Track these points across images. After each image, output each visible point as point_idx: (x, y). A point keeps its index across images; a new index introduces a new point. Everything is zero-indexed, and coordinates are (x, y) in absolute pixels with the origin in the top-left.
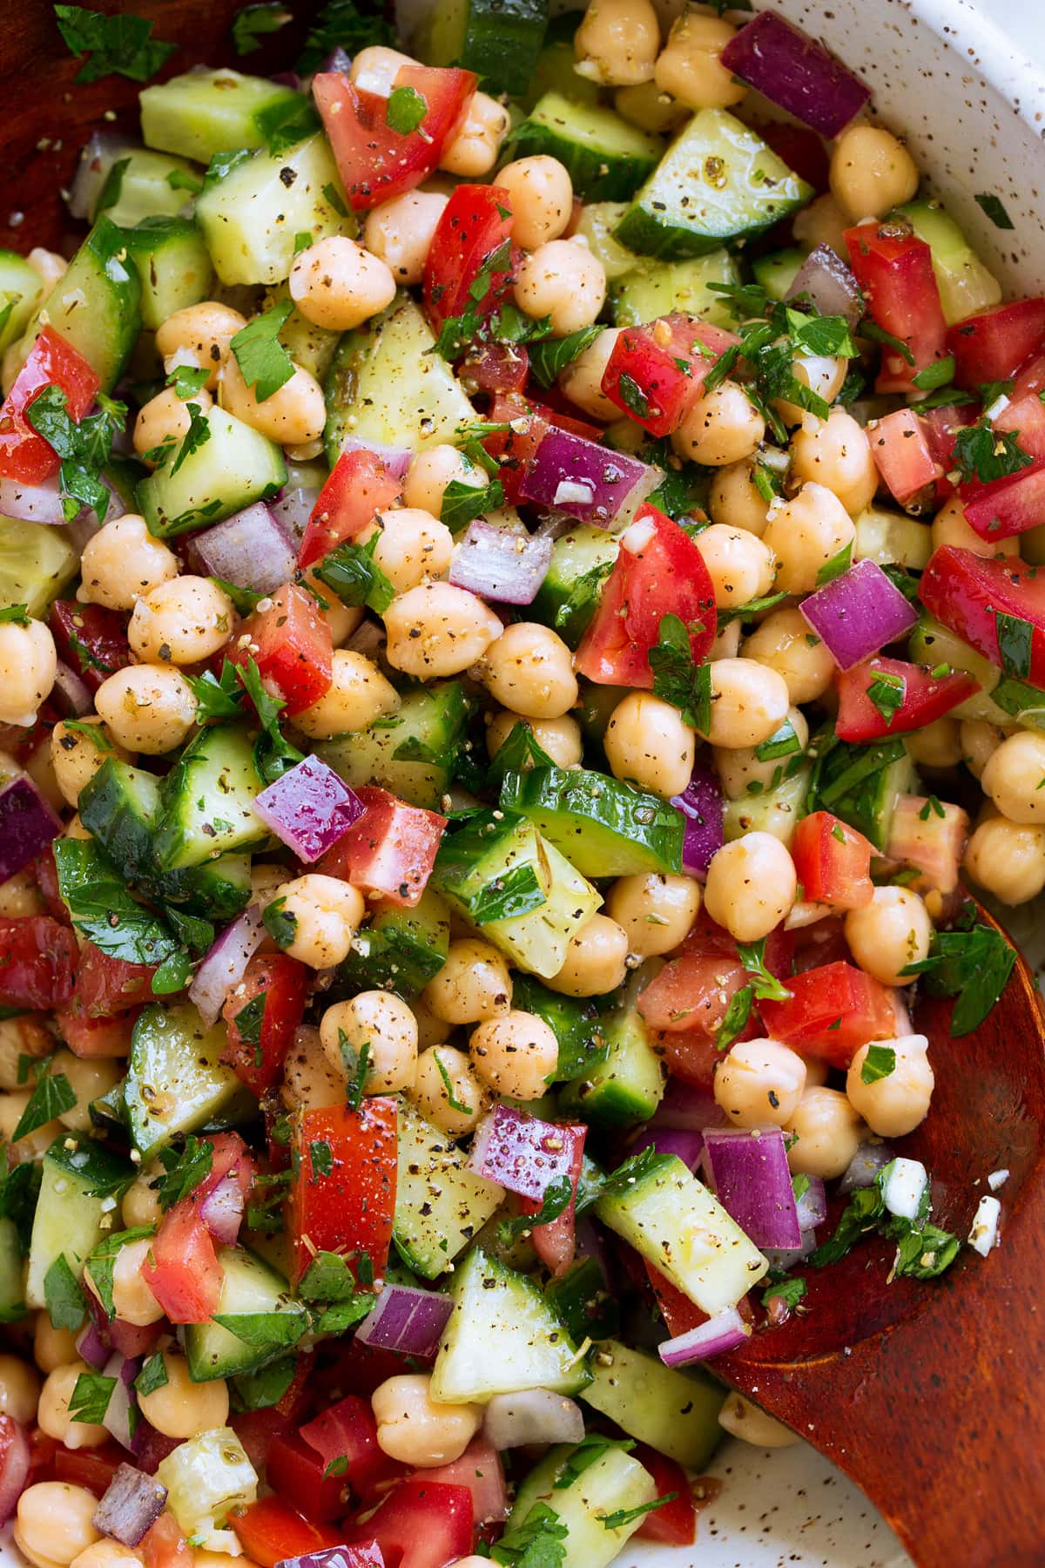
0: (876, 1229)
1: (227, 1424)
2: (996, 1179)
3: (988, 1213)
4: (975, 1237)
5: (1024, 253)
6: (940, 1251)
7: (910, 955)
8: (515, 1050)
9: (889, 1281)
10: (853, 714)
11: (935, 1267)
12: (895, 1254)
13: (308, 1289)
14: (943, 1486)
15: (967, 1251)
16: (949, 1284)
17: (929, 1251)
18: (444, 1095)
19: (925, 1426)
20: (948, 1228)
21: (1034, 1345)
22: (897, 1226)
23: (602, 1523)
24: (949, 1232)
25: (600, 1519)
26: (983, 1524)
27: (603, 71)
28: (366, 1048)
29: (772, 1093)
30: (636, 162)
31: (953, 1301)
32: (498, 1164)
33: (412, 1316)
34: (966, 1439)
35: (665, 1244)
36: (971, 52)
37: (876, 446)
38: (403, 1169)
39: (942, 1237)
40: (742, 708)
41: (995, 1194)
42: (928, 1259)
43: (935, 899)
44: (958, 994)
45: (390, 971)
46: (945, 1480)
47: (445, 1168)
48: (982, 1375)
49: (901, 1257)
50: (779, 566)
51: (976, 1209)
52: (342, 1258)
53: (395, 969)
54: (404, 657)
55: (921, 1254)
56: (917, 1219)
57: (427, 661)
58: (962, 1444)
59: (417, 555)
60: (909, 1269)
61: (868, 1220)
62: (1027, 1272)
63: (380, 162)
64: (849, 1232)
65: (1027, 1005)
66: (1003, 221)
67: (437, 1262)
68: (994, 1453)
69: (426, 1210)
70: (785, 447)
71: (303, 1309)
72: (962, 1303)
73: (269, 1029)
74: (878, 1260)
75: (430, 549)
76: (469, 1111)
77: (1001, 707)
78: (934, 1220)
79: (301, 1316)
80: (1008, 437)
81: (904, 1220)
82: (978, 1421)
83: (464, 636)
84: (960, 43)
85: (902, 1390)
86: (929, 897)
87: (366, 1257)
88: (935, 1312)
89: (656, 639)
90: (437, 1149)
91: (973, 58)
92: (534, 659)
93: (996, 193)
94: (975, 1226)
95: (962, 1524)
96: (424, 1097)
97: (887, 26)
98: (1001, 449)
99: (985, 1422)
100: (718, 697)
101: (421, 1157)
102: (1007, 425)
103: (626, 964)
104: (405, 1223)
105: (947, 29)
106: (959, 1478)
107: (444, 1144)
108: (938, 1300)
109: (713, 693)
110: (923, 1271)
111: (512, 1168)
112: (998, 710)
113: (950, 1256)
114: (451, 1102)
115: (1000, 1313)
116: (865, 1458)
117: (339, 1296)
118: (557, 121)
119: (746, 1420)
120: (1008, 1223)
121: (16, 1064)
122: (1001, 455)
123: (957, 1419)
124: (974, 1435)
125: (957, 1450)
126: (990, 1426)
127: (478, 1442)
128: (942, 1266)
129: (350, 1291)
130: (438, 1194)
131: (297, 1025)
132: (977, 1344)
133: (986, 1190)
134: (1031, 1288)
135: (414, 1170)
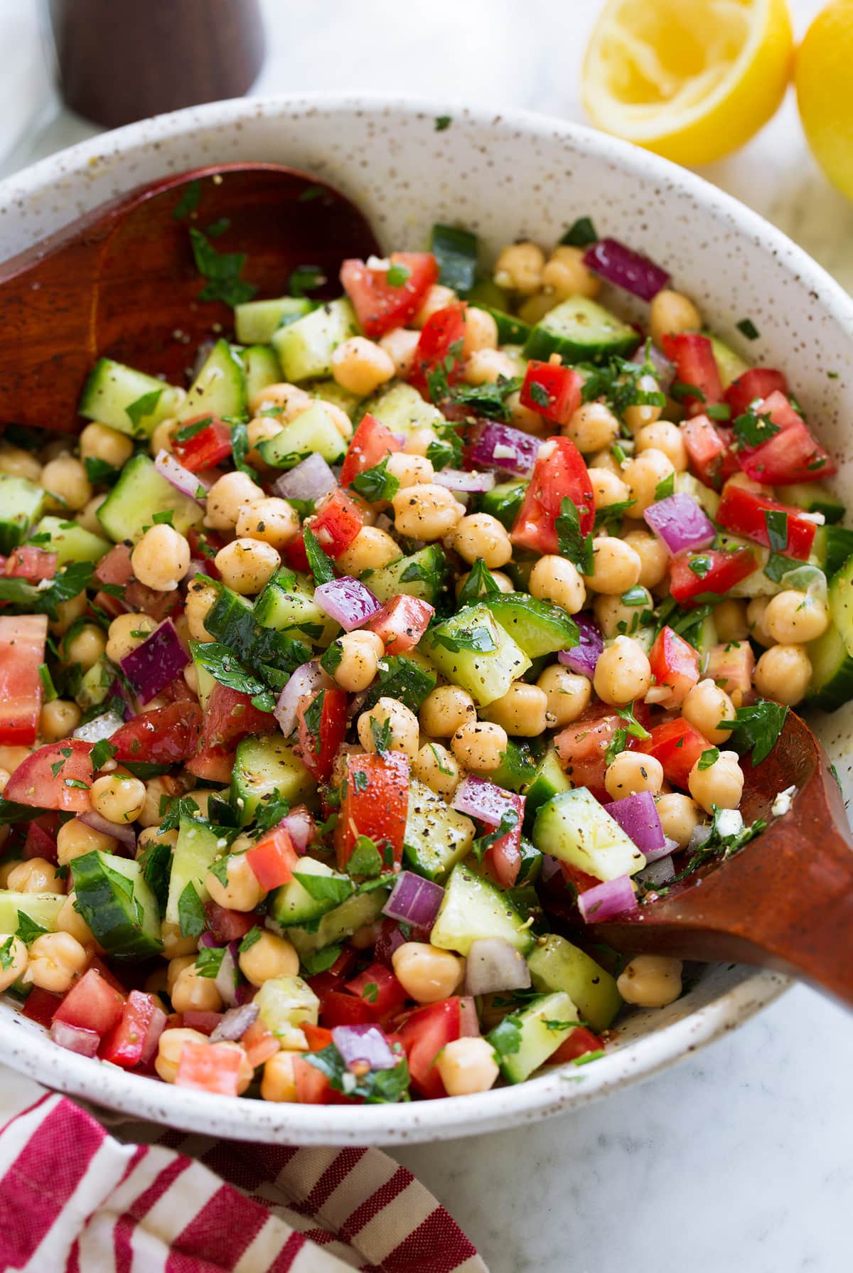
1: (298, 975)
7: (723, 714)
8: (480, 731)
10: (681, 579)
13: (352, 867)
18: (436, 766)
22: (726, 841)
23: (544, 1025)
25: (543, 1021)
27: (512, 278)
28: (388, 721)
29: (643, 769)
32: (472, 799)
33: (418, 895)
35: (580, 831)
37: (686, 435)
38: (411, 810)
40: (613, 555)
43: (738, 695)
44: (753, 747)
45: (401, 691)
47: (437, 810)
50: (631, 492)
52: (375, 844)
53: (404, 689)
54: (405, 522)
57: (420, 518)
59: (412, 471)
63: (384, 304)
66: (753, 334)
67: (433, 865)
69: (426, 833)
70: (631, 439)
71: (348, 878)
73: (326, 721)
75: (420, 468)
76: (451, 774)
77: (770, 579)
79: (348, 883)
80: (766, 417)
81: (730, 837)
83: (442, 506)
86: (733, 695)
87: (389, 846)
89: (559, 513)
90: (432, 800)
92: (485, 524)
93: (749, 320)
96: (424, 768)
98: (762, 424)
100: (597, 551)
101: (422, 805)
102: (764, 411)
103: (546, 716)
104: (412, 837)
107: (437, 798)
109: (594, 549)
111: (480, 802)
112: (769, 583)
114: (441, 768)
117: (372, 872)
119: (635, 978)
121: (159, 802)
122: (762, 428)
127: (462, 988)
129: (379, 868)
130: (433, 824)
131: (341, 741)
135: (417, 810)
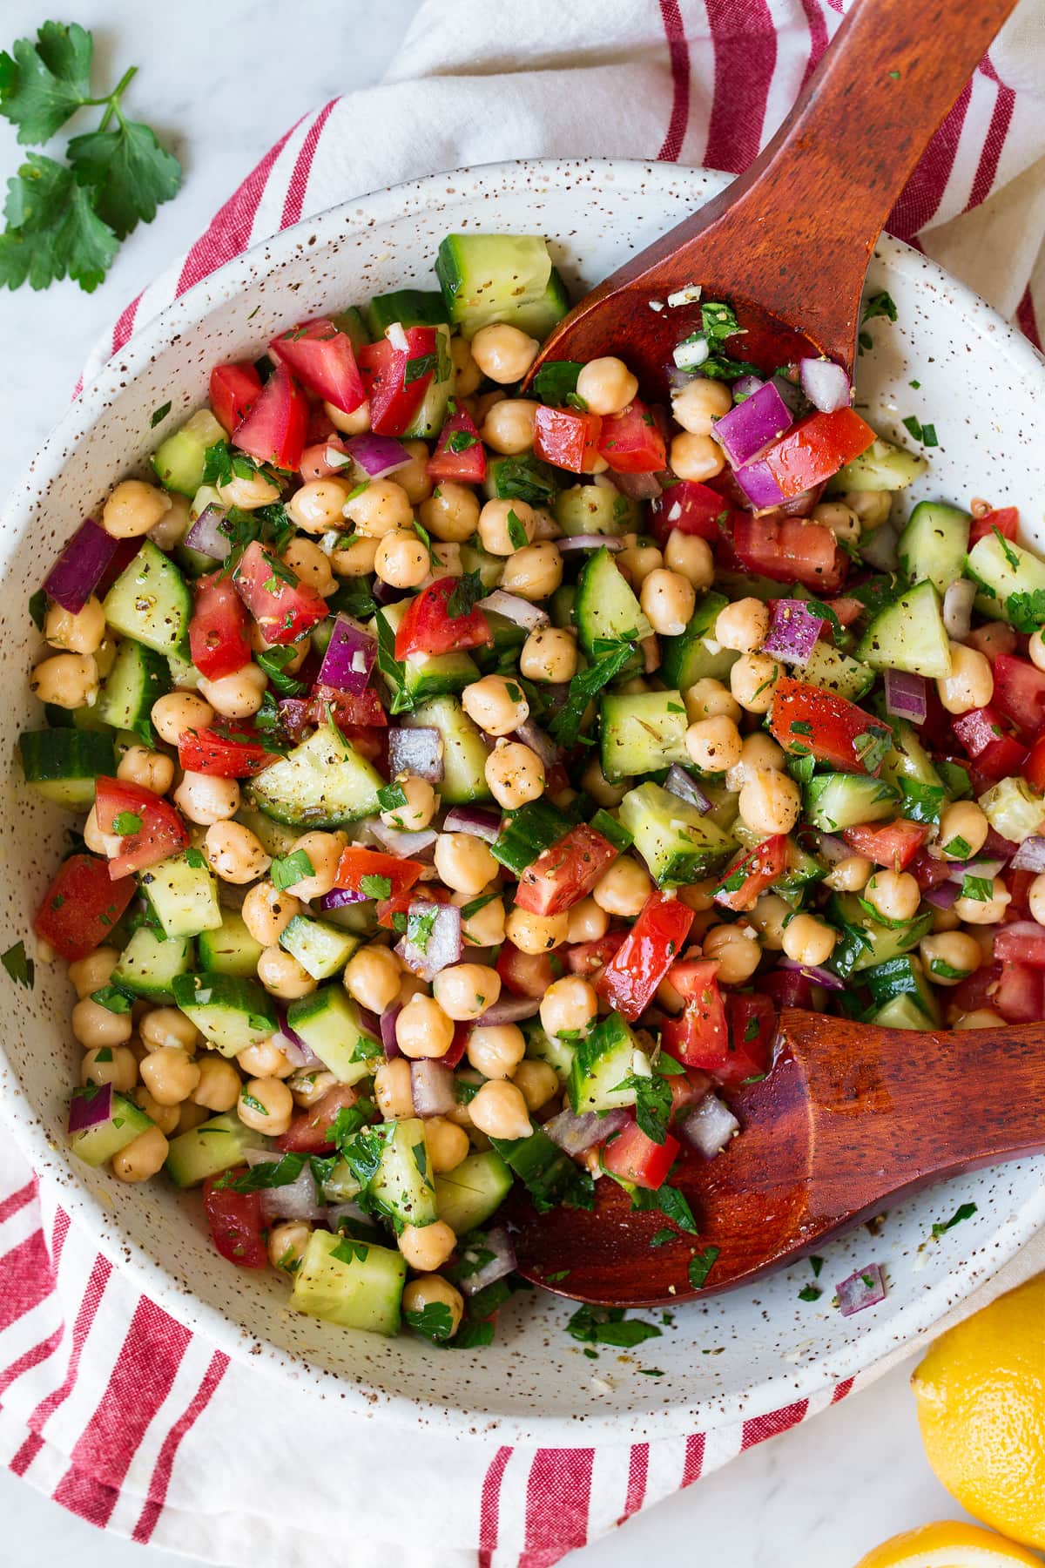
0: (724, 356)
2: (656, 306)
3: (677, 300)
4: (694, 298)
5: (185, 393)
6: (714, 313)
9: (746, 331)
11: (724, 310)
12: (731, 337)
14: (835, 233)
15: (706, 297)
16: (728, 296)
17: (716, 319)
19: (811, 262)
20: (700, 317)
21: (732, 231)
22: (714, 345)
24: (701, 314)
25: (1014, 570)
26: (842, 199)
30: (143, 658)
31: (736, 289)
34: (803, 236)
36: (77, 438)
39: (706, 317)
41: (665, 301)
42: (722, 317)
46: (831, 234)
48: (765, 248)
49: (729, 332)
51: (680, 307)
55: (721, 322)
56: (705, 337)
58: (807, 237)
60: (733, 324)
61: (720, 363)
62: (695, 259)
64: (734, 368)
65: (554, 349)
66: (166, 409)
68: (801, 217)
72: (733, 283)
74: (739, 345)
78: (700, 327)
81: (709, 343)
82: (790, 235)
84: (72, 445)
85: (799, 287)
88: (748, 295)
91: (80, 435)
93: (152, 414)
94: (689, 301)
95: (849, 210)
97: (61, 495)
99: (789, 231)
105: (64, 455)
106: (826, 227)
108: (740, 298)
110: (730, 315)
113: (713, 306)
115: (726, 260)
116: (847, 284)
118: (127, 712)
120: (676, 286)
123: (796, 247)
124: (798, 233)
125: (812, 238)
126: (789, 227)
128: (721, 306)
132: (749, 262)
133: (666, 308)
134: (703, 251)
